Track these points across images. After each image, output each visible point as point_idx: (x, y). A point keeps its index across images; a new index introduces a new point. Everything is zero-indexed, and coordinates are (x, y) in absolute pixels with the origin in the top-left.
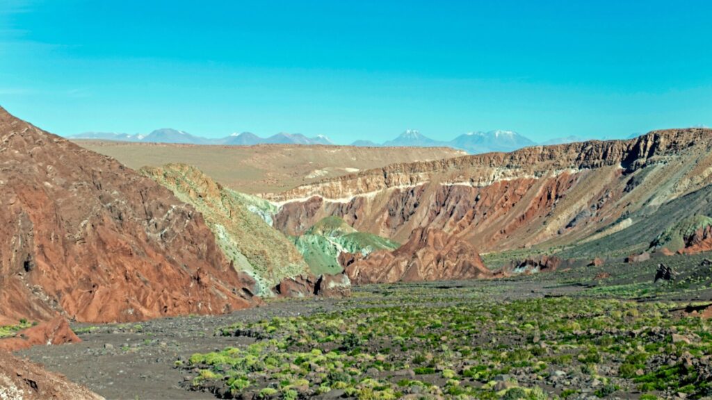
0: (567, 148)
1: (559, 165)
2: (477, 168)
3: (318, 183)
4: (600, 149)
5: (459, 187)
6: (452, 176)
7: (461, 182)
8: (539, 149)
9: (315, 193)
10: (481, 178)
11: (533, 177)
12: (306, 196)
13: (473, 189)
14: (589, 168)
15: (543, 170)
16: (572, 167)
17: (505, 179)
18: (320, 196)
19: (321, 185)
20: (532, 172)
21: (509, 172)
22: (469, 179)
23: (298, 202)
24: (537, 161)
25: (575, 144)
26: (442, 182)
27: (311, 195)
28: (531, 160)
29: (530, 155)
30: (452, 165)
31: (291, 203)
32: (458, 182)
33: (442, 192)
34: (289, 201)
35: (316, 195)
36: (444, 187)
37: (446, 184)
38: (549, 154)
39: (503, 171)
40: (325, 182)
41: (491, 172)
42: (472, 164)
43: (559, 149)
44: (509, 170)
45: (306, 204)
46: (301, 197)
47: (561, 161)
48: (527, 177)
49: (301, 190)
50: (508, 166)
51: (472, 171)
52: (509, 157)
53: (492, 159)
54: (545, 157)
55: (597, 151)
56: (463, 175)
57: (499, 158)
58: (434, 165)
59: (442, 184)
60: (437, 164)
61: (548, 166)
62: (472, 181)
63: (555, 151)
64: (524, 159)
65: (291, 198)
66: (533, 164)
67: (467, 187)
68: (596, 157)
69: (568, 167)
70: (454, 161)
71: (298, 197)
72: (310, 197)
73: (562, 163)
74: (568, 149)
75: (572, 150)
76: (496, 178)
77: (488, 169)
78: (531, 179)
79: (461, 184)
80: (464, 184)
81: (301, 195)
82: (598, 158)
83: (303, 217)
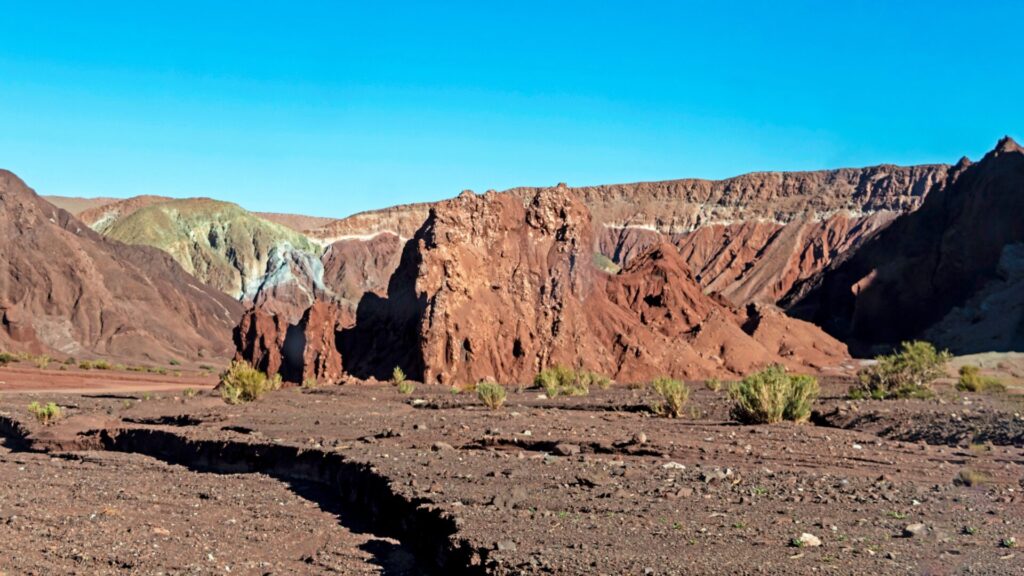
0: (831, 177)
1: (823, 203)
2: (666, 203)
3: (390, 212)
4: (907, 180)
5: (639, 232)
6: (623, 213)
7: (641, 224)
8: (778, 176)
9: (385, 227)
10: (676, 219)
11: (774, 220)
12: (371, 231)
13: (662, 236)
14: (888, 209)
15: (791, 210)
16: (850, 208)
17: (719, 223)
18: (395, 234)
19: (394, 214)
20: (771, 213)
21: (725, 211)
22: (654, 221)
23: (357, 241)
24: (774, 196)
25: (845, 170)
26: (607, 222)
27: (378, 230)
28: (764, 194)
29: (762, 185)
30: (618, 196)
31: (344, 241)
32: (636, 223)
33: (608, 238)
34: (342, 238)
35: (386, 231)
36: (610, 230)
37: (613, 226)
38: (797, 185)
39: (713, 209)
40: (402, 211)
41: (693, 212)
42: (655, 195)
43: (815, 178)
44: (724, 209)
45: (371, 244)
46: (360, 233)
47: (825, 197)
48: (761, 220)
49: (361, 221)
50: (721, 202)
51: (655, 207)
52: (722, 187)
53: (689, 189)
54: (790, 190)
55: (902, 182)
56: (643, 213)
57: (702, 189)
58: (587, 194)
59: (606, 226)
60: (593, 194)
61: (799, 204)
62: (660, 223)
63: (809, 181)
64: (750, 192)
65: (345, 234)
66: (768, 199)
67: (652, 233)
68: (901, 191)
69: (842, 207)
70: (621, 189)
71: (356, 233)
72: (377, 234)
73: (827, 200)
74: (833, 178)
75: (841, 180)
76: (703, 221)
77: (685, 205)
78: (770, 225)
79: (642, 227)
80: (645, 227)
81: (361, 229)
82: (905, 193)
83: (369, 266)
